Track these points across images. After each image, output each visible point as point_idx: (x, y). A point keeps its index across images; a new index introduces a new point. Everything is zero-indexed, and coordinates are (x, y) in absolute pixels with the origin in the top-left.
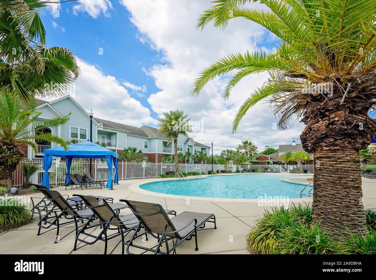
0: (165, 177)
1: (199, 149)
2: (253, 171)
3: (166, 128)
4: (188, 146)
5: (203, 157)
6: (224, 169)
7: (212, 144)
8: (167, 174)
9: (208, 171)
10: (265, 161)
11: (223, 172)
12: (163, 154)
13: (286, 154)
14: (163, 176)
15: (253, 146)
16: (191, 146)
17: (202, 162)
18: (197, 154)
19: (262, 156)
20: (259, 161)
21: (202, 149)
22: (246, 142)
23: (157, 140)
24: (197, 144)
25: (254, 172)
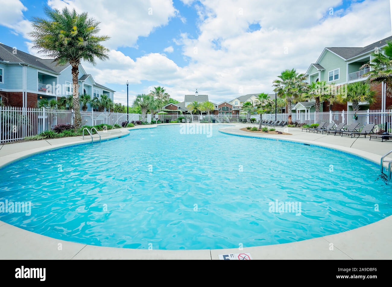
0: (53, 138)
1: (100, 92)
2: (167, 121)
3: (55, 41)
4: (85, 85)
5: (107, 103)
6: (138, 120)
7: (128, 85)
8: (59, 130)
9: (122, 123)
10: (176, 111)
11: (139, 123)
12: (39, 96)
13: (193, 104)
14: (48, 136)
15: (166, 94)
16: (89, 87)
17: (105, 110)
18: (98, 99)
19: (172, 105)
20: (171, 110)
21: (104, 92)
22: (159, 88)
23: (25, 69)
24: (97, 86)
25: (168, 123)
